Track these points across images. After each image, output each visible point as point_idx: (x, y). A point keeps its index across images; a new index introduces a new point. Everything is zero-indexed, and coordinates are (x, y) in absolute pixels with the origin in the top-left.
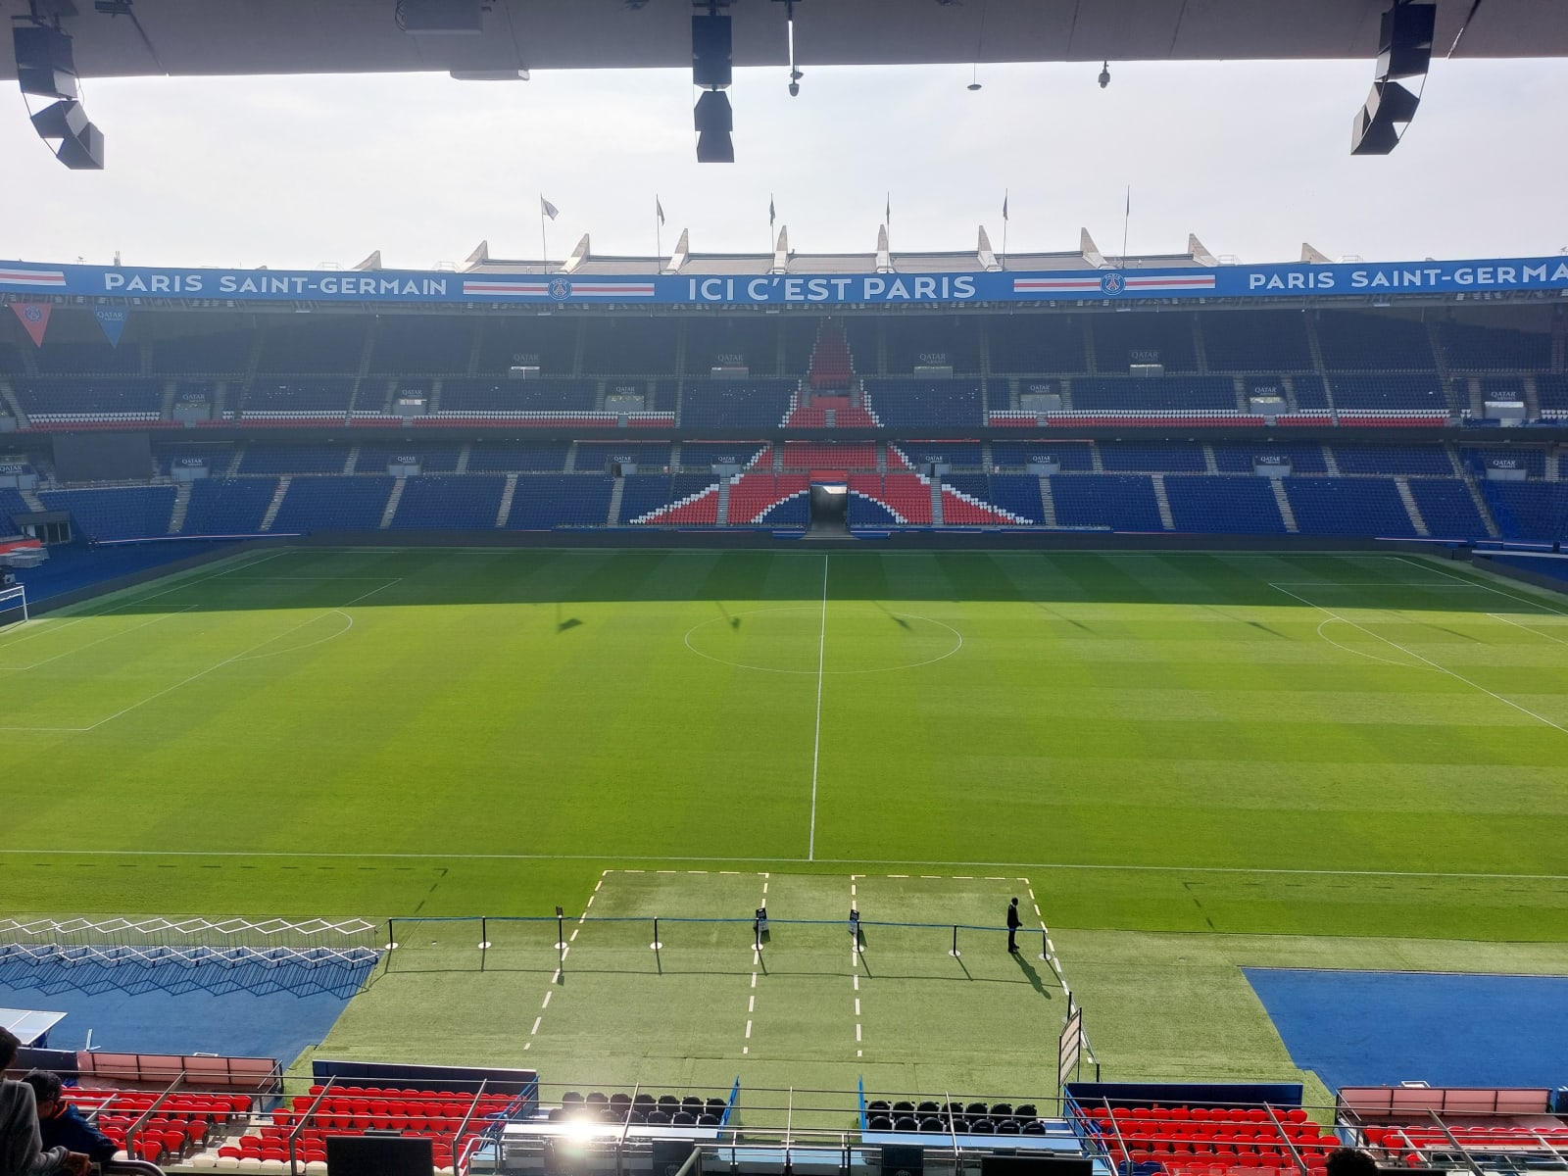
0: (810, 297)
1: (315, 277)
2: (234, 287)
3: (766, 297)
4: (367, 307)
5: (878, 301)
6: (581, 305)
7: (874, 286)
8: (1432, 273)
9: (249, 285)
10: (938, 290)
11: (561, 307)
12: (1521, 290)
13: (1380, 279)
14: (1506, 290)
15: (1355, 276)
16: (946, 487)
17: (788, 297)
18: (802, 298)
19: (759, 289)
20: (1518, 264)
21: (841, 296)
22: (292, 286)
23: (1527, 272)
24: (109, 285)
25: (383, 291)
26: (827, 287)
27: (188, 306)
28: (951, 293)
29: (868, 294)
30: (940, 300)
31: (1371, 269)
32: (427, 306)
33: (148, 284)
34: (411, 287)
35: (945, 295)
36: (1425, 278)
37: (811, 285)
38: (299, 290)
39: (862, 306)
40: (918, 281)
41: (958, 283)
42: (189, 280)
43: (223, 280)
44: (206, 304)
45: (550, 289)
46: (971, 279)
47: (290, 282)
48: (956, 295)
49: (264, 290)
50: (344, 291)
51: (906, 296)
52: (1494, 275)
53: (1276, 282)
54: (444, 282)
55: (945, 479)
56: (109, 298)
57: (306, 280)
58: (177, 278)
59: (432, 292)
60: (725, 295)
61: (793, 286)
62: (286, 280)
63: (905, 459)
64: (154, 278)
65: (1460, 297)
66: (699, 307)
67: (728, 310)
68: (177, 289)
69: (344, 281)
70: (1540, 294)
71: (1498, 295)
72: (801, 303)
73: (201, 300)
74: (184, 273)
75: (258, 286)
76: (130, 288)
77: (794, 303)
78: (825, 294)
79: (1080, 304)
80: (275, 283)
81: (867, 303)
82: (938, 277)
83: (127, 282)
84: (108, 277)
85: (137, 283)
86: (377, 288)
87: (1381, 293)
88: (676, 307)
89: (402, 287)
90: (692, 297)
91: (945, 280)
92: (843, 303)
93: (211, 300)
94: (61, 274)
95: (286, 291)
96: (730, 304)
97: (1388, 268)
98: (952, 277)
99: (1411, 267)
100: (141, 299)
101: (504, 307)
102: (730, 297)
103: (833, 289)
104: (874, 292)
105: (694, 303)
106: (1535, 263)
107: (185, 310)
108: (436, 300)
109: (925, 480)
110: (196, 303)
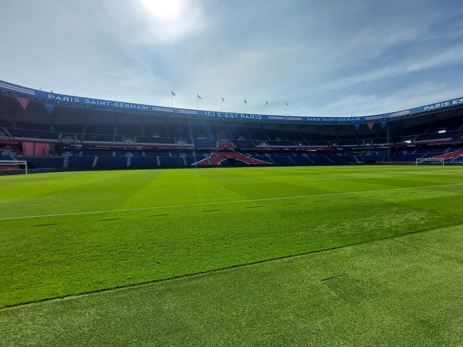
0: (230, 117)
1: (113, 102)
2: (89, 102)
3: (221, 116)
4: (127, 111)
5: (243, 119)
6: (181, 115)
7: (243, 116)
8: (334, 119)
9: (93, 102)
10: (255, 117)
11: (176, 115)
12: (347, 122)
13: (327, 120)
14: (345, 122)
15: (323, 119)
16: (253, 158)
17: (226, 116)
18: (229, 117)
19: (220, 114)
20: (346, 118)
21: (237, 117)
22: (106, 104)
23: (347, 119)
24: (50, 97)
25: (131, 107)
26: (234, 115)
27: (74, 106)
28: (257, 118)
29: (242, 117)
30: (255, 119)
31: (325, 118)
32: (143, 112)
33: (62, 98)
34: (139, 107)
35: (256, 118)
36: (333, 120)
37: (230, 114)
38: (108, 105)
39: (241, 119)
40: (251, 116)
41: (258, 116)
42: (75, 99)
43: (86, 100)
44: (80, 106)
45: (174, 111)
46: (260, 116)
47: (105, 103)
48: (258, 118)
49: (98, 104)
50: (121, 106)
51: (249, 118)
52: (343, 120)
53: (311, 119)
54: (147, 107)
55: (251, 157)
56: (49, 100)
57: (110, 103)
58: (72, 99)
59: (144, 109)
60: (213, 115)
61: (227, 114)
62: (104, 102)
63: (242, 154)
64: (64, 97)
65: (339, 123)
66: (207, 117)
67: (213, 119)
68: (72, 100)
69: (121, 104)
70: (350, 123)
71: (344, 123)
72: (229, 118)
73: (79, 104)
74: (74, 97)
75: (96, 102)
76: (56, 99)
77: (227, 118)
78: (233, 116)
79: (280, 121)
80: (101, 103)
81: (242, 119)
82: (254, 115)
83: (56, 97)
84: (49, 95)
85: (58, 98)
86: (130, 106)
87: (327, 122)
88: (202, 117)
89: (136, 107)
90: (206, 115)
91: (256, 116)
92: (237, 118)
93: (82, 105)
94: (34, 92)
95: (104, 104)
96: (214, 117)
97: (328, 118)
98: (257, 115)
99: (331, 118)
100: (60, 102)
101: (162, 114)
102: (214, 115)
103: (235, 116)
104: (243, 117)
105: (206, 116)
106: (348, 118)
107: (73, 107)
108: (146, 111)
109: (248, 157)
110: (77, 105)
